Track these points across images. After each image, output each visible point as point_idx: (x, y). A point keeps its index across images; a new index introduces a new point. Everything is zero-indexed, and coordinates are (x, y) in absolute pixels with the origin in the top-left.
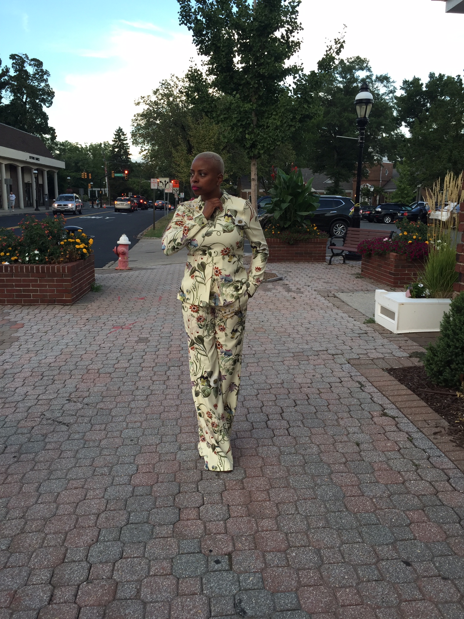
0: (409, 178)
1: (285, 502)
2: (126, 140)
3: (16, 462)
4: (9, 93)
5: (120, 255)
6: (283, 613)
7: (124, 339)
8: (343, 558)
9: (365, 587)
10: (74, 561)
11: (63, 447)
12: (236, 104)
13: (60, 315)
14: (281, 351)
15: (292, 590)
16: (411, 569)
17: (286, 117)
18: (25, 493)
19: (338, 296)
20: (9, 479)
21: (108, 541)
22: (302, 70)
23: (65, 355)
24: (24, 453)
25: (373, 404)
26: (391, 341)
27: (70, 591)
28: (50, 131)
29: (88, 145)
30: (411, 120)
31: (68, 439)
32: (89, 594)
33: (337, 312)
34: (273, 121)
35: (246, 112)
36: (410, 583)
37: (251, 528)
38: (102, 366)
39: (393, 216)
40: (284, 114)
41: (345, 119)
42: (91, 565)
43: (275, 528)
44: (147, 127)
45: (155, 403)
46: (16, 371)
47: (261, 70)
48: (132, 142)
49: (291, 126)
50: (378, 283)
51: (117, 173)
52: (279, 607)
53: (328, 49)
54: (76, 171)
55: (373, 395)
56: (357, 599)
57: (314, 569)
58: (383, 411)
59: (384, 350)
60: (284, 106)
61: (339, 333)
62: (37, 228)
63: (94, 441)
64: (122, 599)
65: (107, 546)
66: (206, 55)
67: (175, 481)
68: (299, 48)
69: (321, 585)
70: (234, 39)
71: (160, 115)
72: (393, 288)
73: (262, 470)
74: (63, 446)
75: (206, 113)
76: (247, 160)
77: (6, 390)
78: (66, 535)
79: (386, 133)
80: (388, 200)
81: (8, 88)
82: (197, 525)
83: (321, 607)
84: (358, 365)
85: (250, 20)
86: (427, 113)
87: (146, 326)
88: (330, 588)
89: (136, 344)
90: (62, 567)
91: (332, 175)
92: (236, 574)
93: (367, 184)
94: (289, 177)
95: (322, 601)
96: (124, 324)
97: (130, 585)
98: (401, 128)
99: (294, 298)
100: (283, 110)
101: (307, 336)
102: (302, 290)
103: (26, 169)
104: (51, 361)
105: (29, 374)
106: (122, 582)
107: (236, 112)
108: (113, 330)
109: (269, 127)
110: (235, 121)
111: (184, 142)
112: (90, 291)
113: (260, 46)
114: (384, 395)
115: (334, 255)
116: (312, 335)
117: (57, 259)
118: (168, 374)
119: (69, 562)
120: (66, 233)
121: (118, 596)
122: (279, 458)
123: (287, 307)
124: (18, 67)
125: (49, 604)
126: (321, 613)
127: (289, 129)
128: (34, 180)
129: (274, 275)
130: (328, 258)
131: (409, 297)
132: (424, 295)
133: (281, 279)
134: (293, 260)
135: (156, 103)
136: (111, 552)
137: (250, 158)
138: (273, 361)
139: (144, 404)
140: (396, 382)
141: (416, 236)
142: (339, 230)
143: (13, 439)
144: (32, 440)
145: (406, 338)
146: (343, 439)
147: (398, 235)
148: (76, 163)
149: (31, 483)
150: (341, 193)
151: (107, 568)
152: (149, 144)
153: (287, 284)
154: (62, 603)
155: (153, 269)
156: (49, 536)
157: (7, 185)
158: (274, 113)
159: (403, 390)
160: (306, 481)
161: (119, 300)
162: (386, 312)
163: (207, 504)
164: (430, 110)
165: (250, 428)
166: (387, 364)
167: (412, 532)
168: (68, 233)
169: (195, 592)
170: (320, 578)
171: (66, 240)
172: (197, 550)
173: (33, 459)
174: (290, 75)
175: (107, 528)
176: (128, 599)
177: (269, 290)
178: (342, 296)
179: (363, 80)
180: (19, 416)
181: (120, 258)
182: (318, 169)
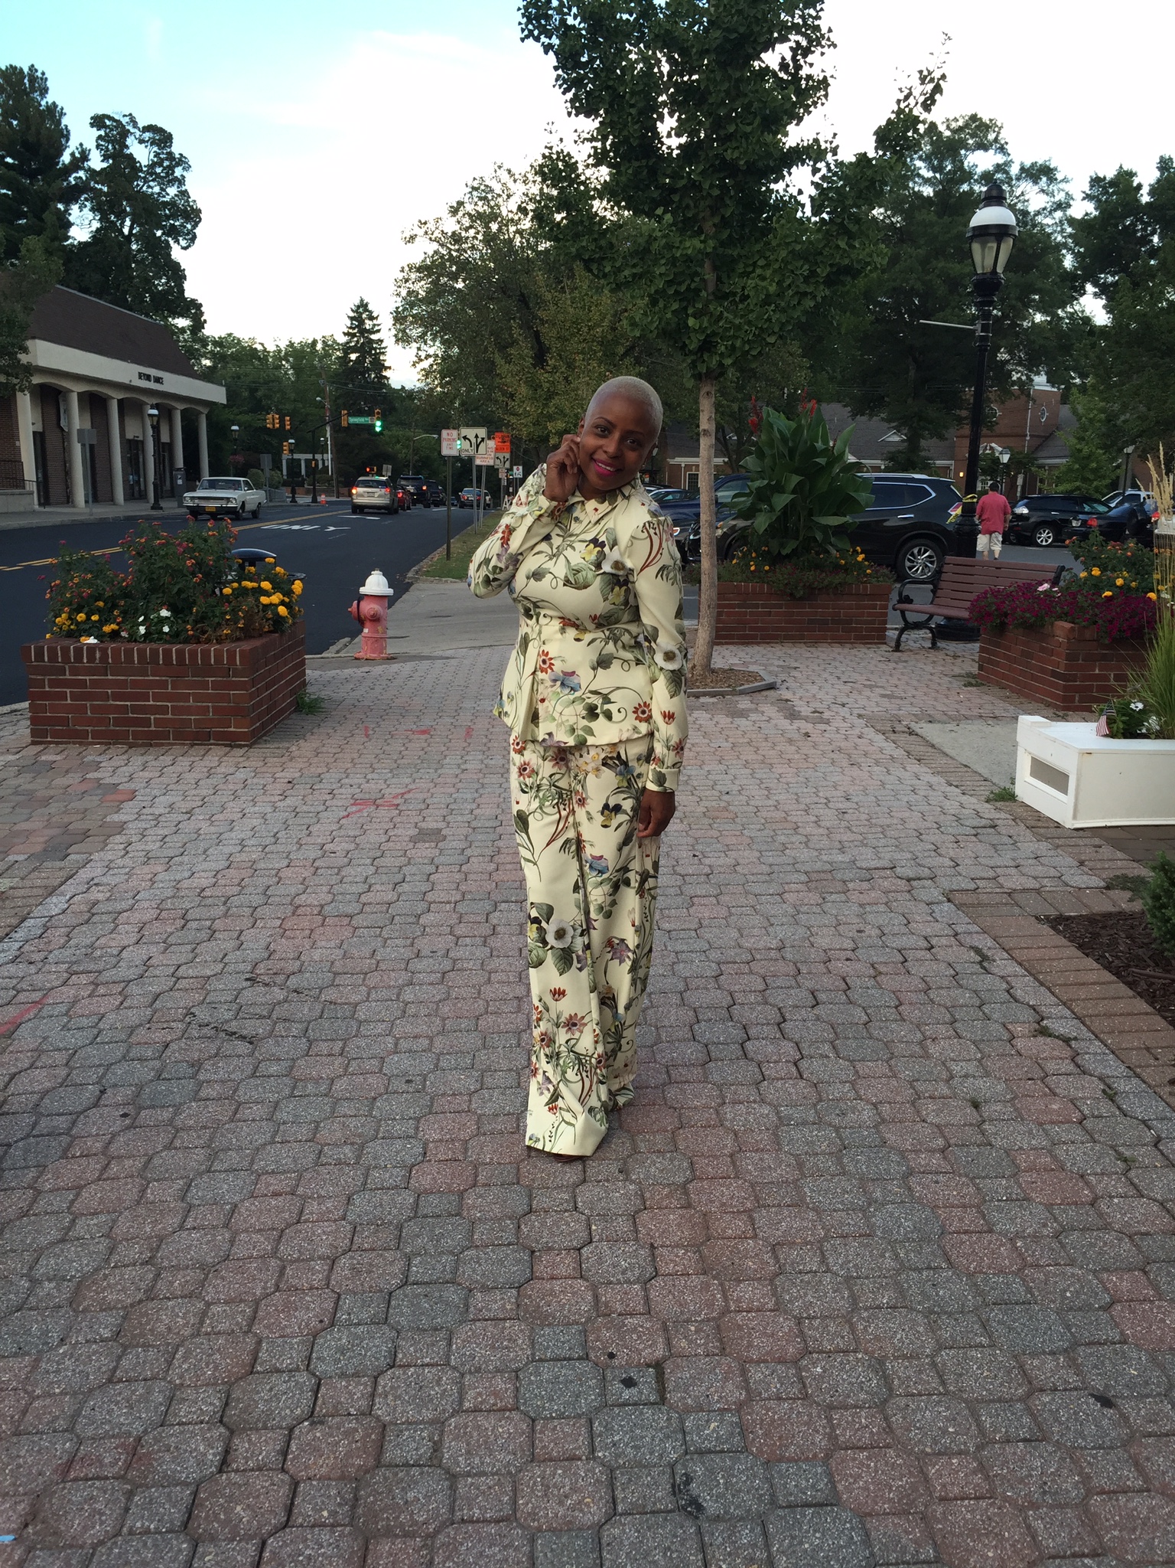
0: (1104, 430)
1: (794, 1243)
2: (378, 331)
3: (128, 1128)
4: (87, 213)
5: (368, 624)
6: (794, 1513)
7: (382, 832)
8: (943, 1383)
9: (999, 1455)
10: (278, 1371)
11: (242, 1095)
12: (664, 241)
13: (222, 769)
14: (776, 868)
15: (815, 1456)
16: (1115, 1415)
17: (792, 272)
18: (152, 1203)
19: (919, 731)
20: (114, 1168)
21: (359, 1324)
22: (835, 152)
23: (239, 868)
24: (149, 1107)
25: (1014, 1005)
26: (1058, 847)
27: (271, 1442)
28: (189, 310)
29: (283, 346)
30: (1110, 279)
31: (253, 1075)
32: (317, 1451)
33: (916, 771)
34: (759, 283)
35: (688, 259)
36: (1111, 1448)
37: (710, 1305)
38: (330, 897)
39: (1059, 529)
40: (786, 265)
41: (939, 276)
42: (320, 1380)
43: (770, 1306)
44: (431, 298)
45: (465, 992)
46: (119, 906)
47: (729, 151)
48: (396, 336)
49: (805, 294)
50: (1022, 700)
51: (354, 415)
52: (785, 1496)
53: (902, 97)
54: (253, 411)
55: (1013, 981)
56: (978, 1485)
57: (869, 1407)
58: (1038, 1023)
59: (1039, 870)
60: (788, 244)
61: (922, 825)
62: (167, 554)
63: (317, 1081)
64: (397, 1466)
65: (356, 1336)
66: (588, 116)
67: (518, 1183)
68: (826, 96)
69: (888, 1446)
70: (661, 72)
71: (464, 267)
72: (1061, 713)
73: (733, 1163)
74: (241, 1092)
75: (587, 264)
76: (690, 383)
77: (98, 953)
78: (257, 1308)
79: (1044, 312)
80: (1045, 486)
81: (86, 200)
82: (576, 1292)
83: (890, 1500)
84: (973, 905)
85: (701, 23)
86: (1152, 262)
87: (435, 800)
88: (910, 1454)
89: (411, 845)
90: (250, 1384)
91: (901, 421)
92: (677, 1412)
93: (993, 445)
94: (793, 425)
95: (891, 1487)
96: (380, 795)
97: (415, 1431)
98: (1082, 300)
99: (807, 735)
100: (783, 254)
101: (842, 830)
102: (827, 715)
103: (131, 406)
104: (205, 883)
105: (153, 914)
106: (396, 1424)
107: (663, 261)
108: (354, 808)
109: (748, 297)
110: (660, 284)
111: (526, 338)
112: (295, 711)
113: (727, 92)
114: (1042, 984)
115: (909, 626)
116: (854, 829)
117: (215, 630)
118: (495, 921)
119: (266, 1372)
120: (235, 567)
121: (388, 1456)
122: (775, 1134)
123: (788, 757)
124: (110, 147)
125: (220, 1471)
126: (888, 1514)
127: (799, 303)
128: (150, 432)
129: (755, 676)
130: (892, 634)
131: (1106, 736)
132: (1144, 731)
133: (771, 687)
134: (802, 637)
135: (456, 238)
136: (366, 1352)
137: (698, 377)
138: (757, 892)
139: (437, 993)
140: (1072, 951)
141: (1124, 579)
142: (921, 562)
143: (119, 1072)
144: (165, 1075)
145: (1097, 841)
146: (936, 1090)
147: (1076, 576)
148: (253, 391)
149: (166, 1179)
150: (925, 468)
151: (360, 1389)
152: (437, 343)
153: (787, 700)
154: (252, 1470)
155: (447, 658)
156: (216, 1309)
157: (83, 445)
158: (761, 263)
159: (1091, 970)
160: (845, 1192)
161: (367, 736)
162: (1045, 772)
163: (600, 1241)
164: (1162, 254)
165: (702, 1056)
166: (1047, 905)
167: (1117, 1325)
168: (240, 565)
169: (575, 1454)
170: (884, 1429)
171: (235, 585)
172: (578, 1352)
173: (171, 1122)
174: (803, 165)
175: (355, 1294)
176: (413, 1466)
177: (743, 714)
178: (931, 731)
179: (987, 177)
180: (133, 1017)
181: (366, 630)
182: (866, 405)
